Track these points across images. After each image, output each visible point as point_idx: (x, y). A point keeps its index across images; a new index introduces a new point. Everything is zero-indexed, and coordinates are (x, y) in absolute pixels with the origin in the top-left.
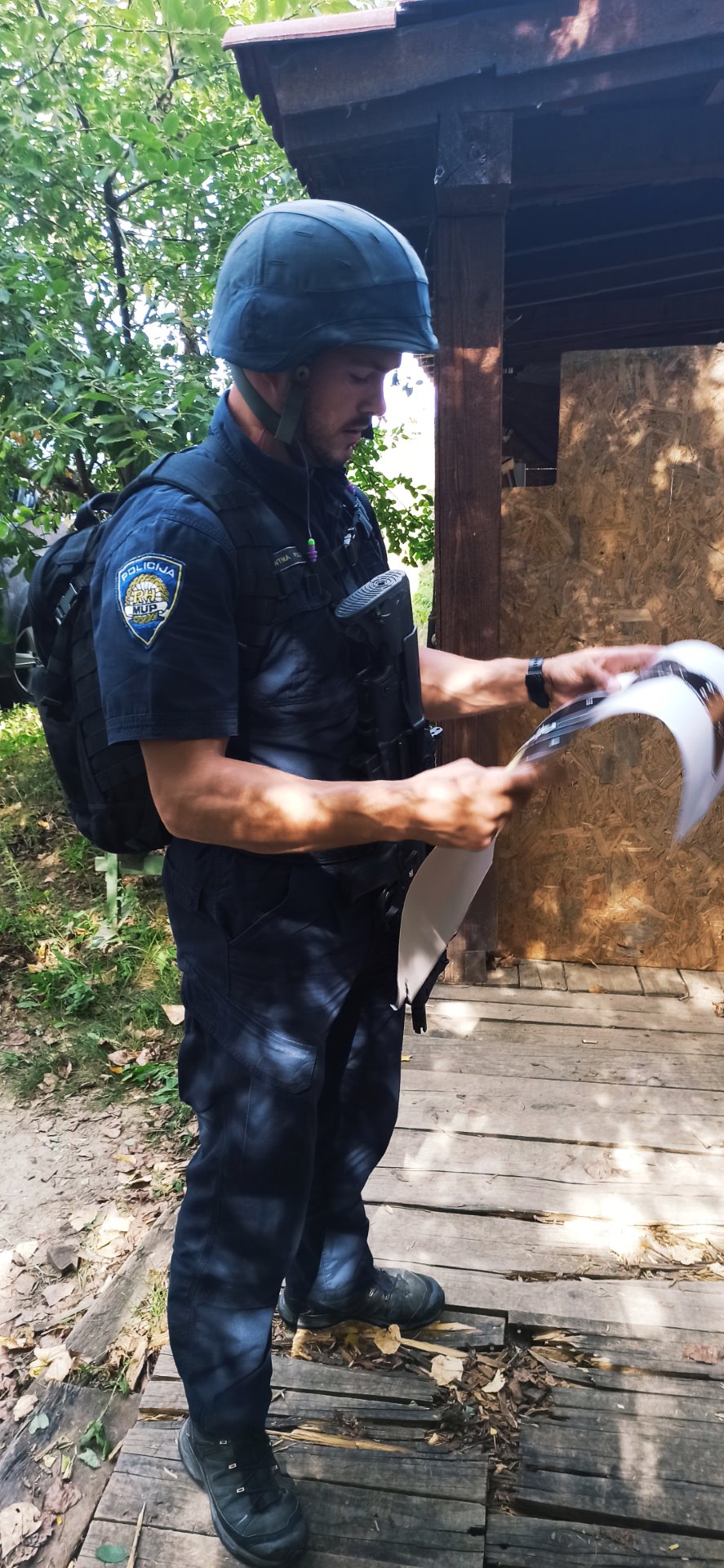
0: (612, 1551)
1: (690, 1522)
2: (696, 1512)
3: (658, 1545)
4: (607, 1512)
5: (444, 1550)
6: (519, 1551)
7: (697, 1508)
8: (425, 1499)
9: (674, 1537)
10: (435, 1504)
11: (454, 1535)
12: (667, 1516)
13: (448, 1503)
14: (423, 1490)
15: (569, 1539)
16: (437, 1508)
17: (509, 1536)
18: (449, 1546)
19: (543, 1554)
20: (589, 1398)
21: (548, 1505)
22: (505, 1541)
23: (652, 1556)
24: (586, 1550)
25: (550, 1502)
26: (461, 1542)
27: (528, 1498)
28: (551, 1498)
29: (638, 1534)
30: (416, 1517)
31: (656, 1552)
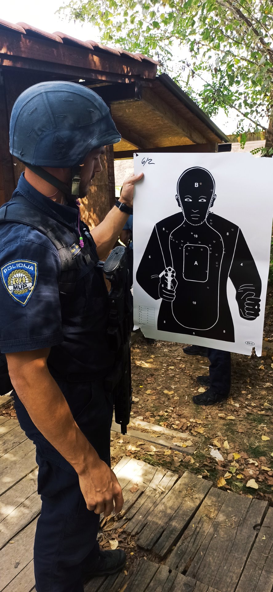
0: (189, 540)
1: (187, 519)
2: (184, 516)
3: (192, 529)
4: (176, 536)
5: (173, 583)
6: (180, 563)
7: (183, 515)
8: (152, 581)
9: (190, 524)
10: (155, 579)
11: (169, 578)
12: (183, 523)
13: (157, 575)
14: (149, 581)
15: (182, 549)
16: (157, 579)
17: (175, 564)
18: (173, 581)
19: (184, 558)
20: (133, 523)
21: (168, 549)
22: (176, 566)
23: (194, 532)
24: (187, 547)
25: (168, 548)
26: (172, 577)
27: (164, 553)
28: (166, 547)
29: (186, 532)
30: (158, 586)
31: (193, 531)
